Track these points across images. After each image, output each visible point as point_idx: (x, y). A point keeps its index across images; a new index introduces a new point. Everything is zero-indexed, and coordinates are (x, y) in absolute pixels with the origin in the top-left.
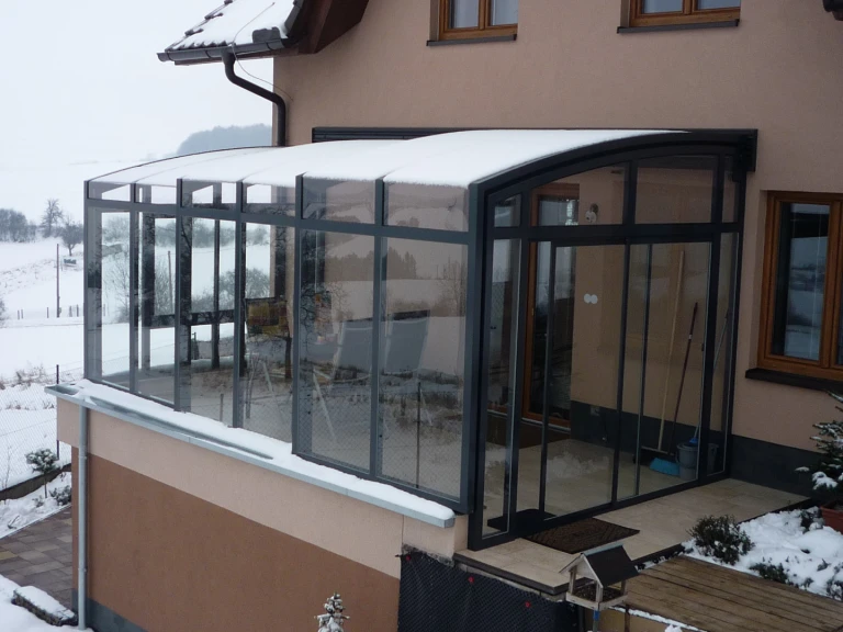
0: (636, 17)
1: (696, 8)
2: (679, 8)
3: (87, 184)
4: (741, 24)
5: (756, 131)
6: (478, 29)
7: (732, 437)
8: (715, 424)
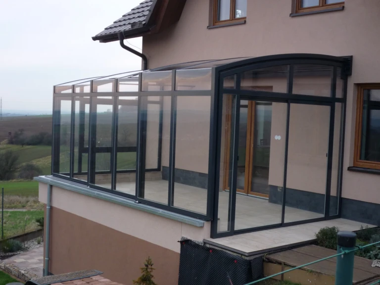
0: (299, 9)
1: (325, 3)
2: (317, 4)
3: (55, 87)
4: (345, 8)
5: (352, 57)
6: (230, 20)
7: (342, 199)
8: (333, 192)
